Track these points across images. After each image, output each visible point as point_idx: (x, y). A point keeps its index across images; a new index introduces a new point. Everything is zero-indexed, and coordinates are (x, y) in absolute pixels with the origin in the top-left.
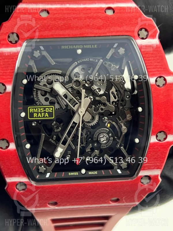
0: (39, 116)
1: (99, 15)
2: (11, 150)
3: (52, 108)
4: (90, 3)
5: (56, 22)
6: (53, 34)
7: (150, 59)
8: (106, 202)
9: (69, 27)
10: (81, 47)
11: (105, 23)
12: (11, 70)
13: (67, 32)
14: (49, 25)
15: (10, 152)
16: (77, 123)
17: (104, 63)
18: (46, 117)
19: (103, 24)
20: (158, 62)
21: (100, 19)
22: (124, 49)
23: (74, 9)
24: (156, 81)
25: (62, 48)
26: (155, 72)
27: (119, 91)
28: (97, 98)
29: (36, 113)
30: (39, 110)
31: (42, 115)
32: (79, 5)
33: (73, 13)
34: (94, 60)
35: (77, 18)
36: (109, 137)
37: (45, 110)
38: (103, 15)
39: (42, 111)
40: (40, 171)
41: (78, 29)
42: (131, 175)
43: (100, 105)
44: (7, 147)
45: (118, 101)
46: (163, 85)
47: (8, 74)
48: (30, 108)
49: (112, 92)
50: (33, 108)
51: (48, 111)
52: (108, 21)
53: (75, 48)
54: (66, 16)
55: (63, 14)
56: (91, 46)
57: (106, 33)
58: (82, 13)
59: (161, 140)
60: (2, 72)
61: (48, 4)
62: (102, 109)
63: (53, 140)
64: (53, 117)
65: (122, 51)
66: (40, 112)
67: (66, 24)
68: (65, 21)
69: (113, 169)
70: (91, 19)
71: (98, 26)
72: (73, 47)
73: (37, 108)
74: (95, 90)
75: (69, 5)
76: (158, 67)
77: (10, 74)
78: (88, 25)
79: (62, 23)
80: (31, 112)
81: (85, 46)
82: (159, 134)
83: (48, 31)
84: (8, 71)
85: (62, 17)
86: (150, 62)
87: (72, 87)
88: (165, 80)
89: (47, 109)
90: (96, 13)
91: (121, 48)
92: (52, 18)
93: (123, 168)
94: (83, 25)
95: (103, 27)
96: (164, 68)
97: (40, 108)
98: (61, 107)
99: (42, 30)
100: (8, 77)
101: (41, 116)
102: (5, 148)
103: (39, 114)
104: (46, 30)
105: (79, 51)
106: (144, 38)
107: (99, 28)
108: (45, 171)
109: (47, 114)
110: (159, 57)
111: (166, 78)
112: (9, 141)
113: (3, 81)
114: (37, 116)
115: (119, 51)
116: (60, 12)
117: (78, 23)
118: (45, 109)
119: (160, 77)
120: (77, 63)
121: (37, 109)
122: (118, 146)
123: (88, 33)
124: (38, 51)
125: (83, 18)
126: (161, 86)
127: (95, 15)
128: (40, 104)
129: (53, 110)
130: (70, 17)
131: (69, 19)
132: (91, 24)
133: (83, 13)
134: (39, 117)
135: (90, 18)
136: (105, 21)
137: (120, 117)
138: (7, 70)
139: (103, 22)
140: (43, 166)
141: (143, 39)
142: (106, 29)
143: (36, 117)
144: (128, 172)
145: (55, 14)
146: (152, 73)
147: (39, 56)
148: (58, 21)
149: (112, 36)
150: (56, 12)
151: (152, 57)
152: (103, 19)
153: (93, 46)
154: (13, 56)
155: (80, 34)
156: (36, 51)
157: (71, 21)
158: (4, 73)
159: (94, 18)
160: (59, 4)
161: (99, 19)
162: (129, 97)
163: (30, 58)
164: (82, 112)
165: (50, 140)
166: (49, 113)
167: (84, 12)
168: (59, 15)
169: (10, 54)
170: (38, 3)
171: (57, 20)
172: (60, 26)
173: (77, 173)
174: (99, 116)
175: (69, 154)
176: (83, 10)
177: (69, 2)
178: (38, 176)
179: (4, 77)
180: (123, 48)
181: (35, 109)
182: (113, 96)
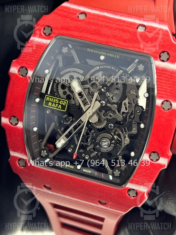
0: (53, 105)
1: (130, 29)
2: (18, 128)
3: (65, 102)
4: (126, 17)
5: (88, 26)
6: (82, 36)
7: (162, 81)
8: (94, 202)
9: (98, 33)
10: (105, 54)
11: (132, 38)
12: (36, 58)
13: (96, 37)
14: (82, 27)
15: (17, 129)
16: (83, 122)
17: (123, 74)
18: (58, 109)
19: (130, 39)
20: (169, 87)
21: (130, 33)
22: (144, 67)
23: (109, 18)
24: (162, 103)
25: (88, 51)
26: (163, 94)
27: (131, 104)
28: (108, 105)
29: (51, 102)
30: (54, 100)
31: (56, 106)
32: (116, 16)
33: (107, 22)
34: (115, 69)
35: (109, 26)
36: (111, 143)
37: (59, 102)
38: (133, 30)
39: (57, 102)
40: (41, 155)
41: (105, 37)
42: (120, 185)
43: (111, 112)
44: (16, 124)
45: (128, 112)
46: (169, 109)
47: (33, 61)
48: (47, 97)
49: (125, 103)
50: (50, 97)
51: (62, 104)
52: (135, 37)
53: (99, 53)
54: (100, 23)
55: (98, 20)
56: (114, 56)
57: (129, 47)
58: (114, 23)
59: (154, 161)
60: (28, 58)
61: (89, 8)
62: (111, 116)
63: (61, 131)
64: (65, 110)
65: (141, 67)
66: (55, 102)
67: (97, 30)
68: (97, 27)
69: (108, 173)
70: (121, 31)
71: (124, 39)
72: (97, 52)
73: (54, 98)
74: (109, 96)
75: (107, 14)
76: (168, 91)
77: (34, 61)
78: (116, 36)
79: (93, 28)
80: (47, 100)
81: (108, 54)
82: (152, 154)
83: (78, 32)
84: (33, 59)
85: (96, 23)
86: (162, 84)
87: (89, 88)
88: (171, 105)
89: (62, 102)
90: (127, 26)
91: (141, 65)
92: (86, 21)
93: (115, 175)
94: (111, 34)
95: (129, 41)
96: (173, 94)
97: (56, 99)
98: (75, 104)
99: (74, 30)
100: (32, 63)
101: (54, 107)
102: (14, 124)
103: (54, 104)
104: (77, 31)
105: (102, 58)
106: (165, 61)
107: (125, 41)
108: (46, 156)
109: (60, 105)
110: (172, 82)
111: (173, 103)
112: (19, 120)
113: (27, 66)
114: (52, 105)
115: (138, 66)
116: (96, 17)
117: (107, 32)
118: (59, 100)
119: (167, 101)
120: (99, 67)
121: (52, 99)
122: (118, 154)
123: (113, 43)
124: (67, 48)
125: (114, 28)
126: (165, 109)
127: (126, 28)
128: (57, 96)
129: (66, 104)
130: (103, 24)
131: (101, 26)
132: (119, 36)
133: (116, 24)
134: (53, 107)
135: (119, 30)
136: (132, 35)
137: (126, 128)
138: (33, 57)
139: (130, 36)
140: (45, 151)
141: (163, 61)
142: (131, 44)
143: (50, 106)
144: (118, 180)
145: (91, 18)
146: (160, 95)
147: (66, 53)
148: (90, 26)
149: (134, 51)
150: (93, 17)
151: (165, 80)
152: (132, 33)
153: (115, 56)
154: (41, 46)
155: (106, 42)
156: (65, 47)
157: (102, 28)
158: (29, 59)
159: (124, 31)
160: (98, 10)
161: (128, 33)
162: (139, 112)
163: (57, 52)
164: (90, 113)
165: (59, 130)
166: (62, 105)
167: (118, 23)
168: (94, 21)
169: (40, 44)
170: (81, 5)
171: (90, 24)
172: (91, 30)
173: (73, 167)
174: (107, 121)
175: (72, 148)
176: (117, 21)
177: (109, 11)
178: (38, 158)
179: (29, 63)
180: (143, 65)
181: (51, 99)
182: (124, 107)
